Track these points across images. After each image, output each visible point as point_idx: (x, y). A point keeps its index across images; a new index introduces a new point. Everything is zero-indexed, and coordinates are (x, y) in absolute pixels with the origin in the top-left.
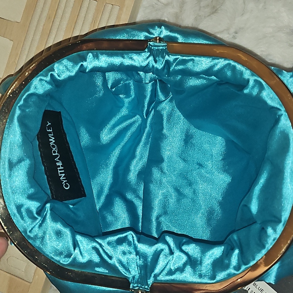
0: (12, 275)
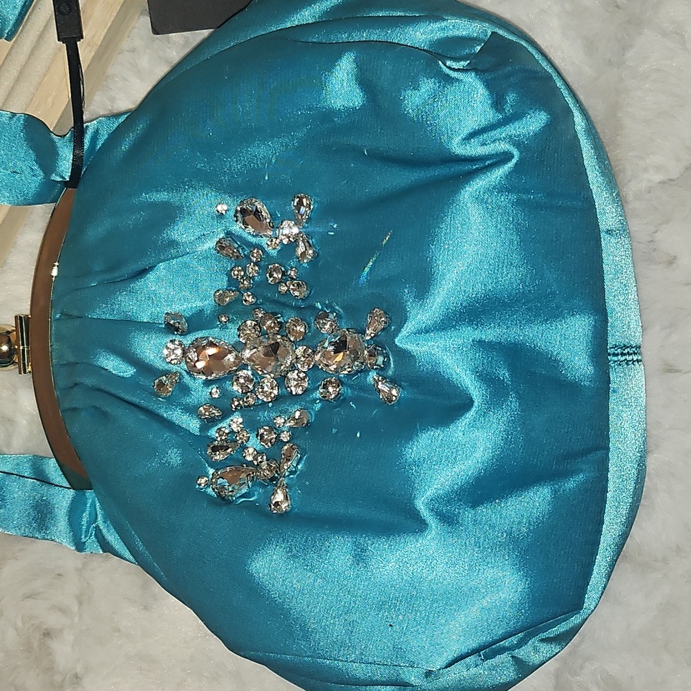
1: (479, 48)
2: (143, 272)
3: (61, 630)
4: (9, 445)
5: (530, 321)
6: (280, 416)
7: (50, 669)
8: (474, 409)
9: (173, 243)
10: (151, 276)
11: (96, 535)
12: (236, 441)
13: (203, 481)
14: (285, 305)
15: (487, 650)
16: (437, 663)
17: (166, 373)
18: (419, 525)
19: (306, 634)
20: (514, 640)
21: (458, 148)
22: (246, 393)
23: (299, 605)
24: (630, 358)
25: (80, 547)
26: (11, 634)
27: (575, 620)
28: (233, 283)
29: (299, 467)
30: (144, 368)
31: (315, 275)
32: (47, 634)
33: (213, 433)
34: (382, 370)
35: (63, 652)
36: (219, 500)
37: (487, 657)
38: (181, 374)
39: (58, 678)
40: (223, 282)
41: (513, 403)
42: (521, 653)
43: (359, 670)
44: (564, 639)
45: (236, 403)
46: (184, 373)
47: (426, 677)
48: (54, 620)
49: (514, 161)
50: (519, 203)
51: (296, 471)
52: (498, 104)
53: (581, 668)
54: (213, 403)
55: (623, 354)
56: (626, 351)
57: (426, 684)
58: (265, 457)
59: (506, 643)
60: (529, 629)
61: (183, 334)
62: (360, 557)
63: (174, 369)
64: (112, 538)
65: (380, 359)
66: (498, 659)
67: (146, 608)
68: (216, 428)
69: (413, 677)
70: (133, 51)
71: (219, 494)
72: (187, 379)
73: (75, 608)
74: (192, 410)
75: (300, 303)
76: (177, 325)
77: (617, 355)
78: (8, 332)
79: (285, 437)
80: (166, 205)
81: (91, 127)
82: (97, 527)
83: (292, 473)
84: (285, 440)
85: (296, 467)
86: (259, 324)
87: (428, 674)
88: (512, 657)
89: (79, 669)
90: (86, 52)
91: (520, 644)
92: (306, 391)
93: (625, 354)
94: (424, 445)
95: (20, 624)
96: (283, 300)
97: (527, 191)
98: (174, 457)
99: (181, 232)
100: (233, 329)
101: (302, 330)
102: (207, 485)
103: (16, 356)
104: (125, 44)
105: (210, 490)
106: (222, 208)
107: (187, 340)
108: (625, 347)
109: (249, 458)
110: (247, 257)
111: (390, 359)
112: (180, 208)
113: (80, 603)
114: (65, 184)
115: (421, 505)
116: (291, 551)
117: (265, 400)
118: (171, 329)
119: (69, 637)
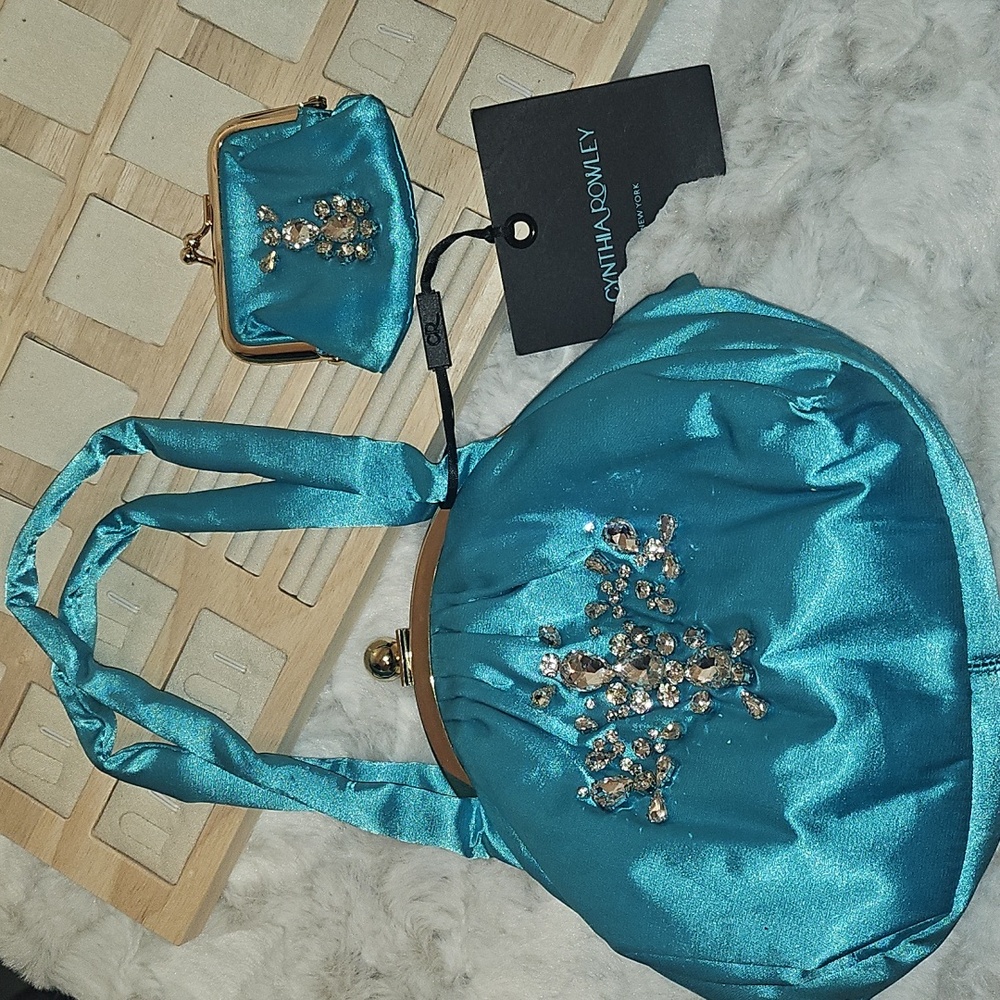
0: (128, 856)
1: (829, 381)
2: (516, 589)
3: (450, 932)
4: (392, 752)
5: (890, 640)
6: (654, 729)
7: (439, 970)
8: (836, 727)
9: (544, 561)
10: (524, 594)
11: (482, 842)
12: (612, 752)
13: (583, 791)
14: (654, 619)
15: (860, 951)
16: (813, 963)
17: (543, 685)
18: (790, 836)
19: (687, 936)
20: (886, 941)
21: (812, 479)
22: (620, 705)
23: (680, 910)
24: (992, 667)
25: (468, 853)
26: (402, 936)
27: (945, 922)
28: (603, 597)
29: (674, 778)
30: (521, 681)
31: (682, 592)
32: (436, 935)
33: (590, 743)
34: (748, 686)
35: (453, 954)
36: (599, 810)
37: (861, 958)
38: (557, 686)
39: (448, 978)
40: (593, 595)
41: (874, 719)
42: (893, 953)
43: (739, 969)
44: (935, 941)
45: (611, 715)
46: (560, 686)
47: (803, 977)
48: (441, 922)
49: (866, 492)
50: (874, 529)
51: (670, 782)
52: (848, 439)
53: (964, 968)
54: (589, 714)
55: (984, 665)
56: (988, 661)
57: (803, 983)
58: (640, 768)
59: (877, 944)
60: (901, 931)
61: (558, 647)
62: (735, 865)
63: (551, 681)
64: (497, 843)
65: (748, 676)
66: (871, 960)
67: (530, 910)
68: (593, 739)
69: (791, 976)
70: (498, 365)
71: (599, 805)
72: (563, 691)
73: (462, 911)
74: (569, 720)
75: (668, 619)
76: (551, 639)
77: (978, 666)
78: (389, 645)
79: (659, 748)
80: (537, 525)
81: (464, 452)
82: (484, 833)
83: (667, 784)
84: (660, 751)
85: (671, 778)
86: (630, 637)
87: (805, 973)
88: (885, 958)
89: (468, 970)
90: (454, 376)
91: (893, 944)
92: (676, 704)
93: (986, 665)
94: (791, 759)
95: (409, 925)
96: (653, 614)
97: (880, 518)
98: (555, 768)
99: (554, 550)
100: (603, 641)
101: (672, 644)
102: (588, 795)
103: (397, 668)
104: (489, 360)
105: (590, 801)
106: (589, 527)
107: (562, 653)
108: (988, 657)
109: (625, 769)
110: (615, 571)
111: (755, 676)
112: (550, 527)
113: (466, 905)
114: (440, 504)
115: (790, 814)
116: (669, 859)
117: (639, 712)
118: (545, 642)
119: (457, 938)
